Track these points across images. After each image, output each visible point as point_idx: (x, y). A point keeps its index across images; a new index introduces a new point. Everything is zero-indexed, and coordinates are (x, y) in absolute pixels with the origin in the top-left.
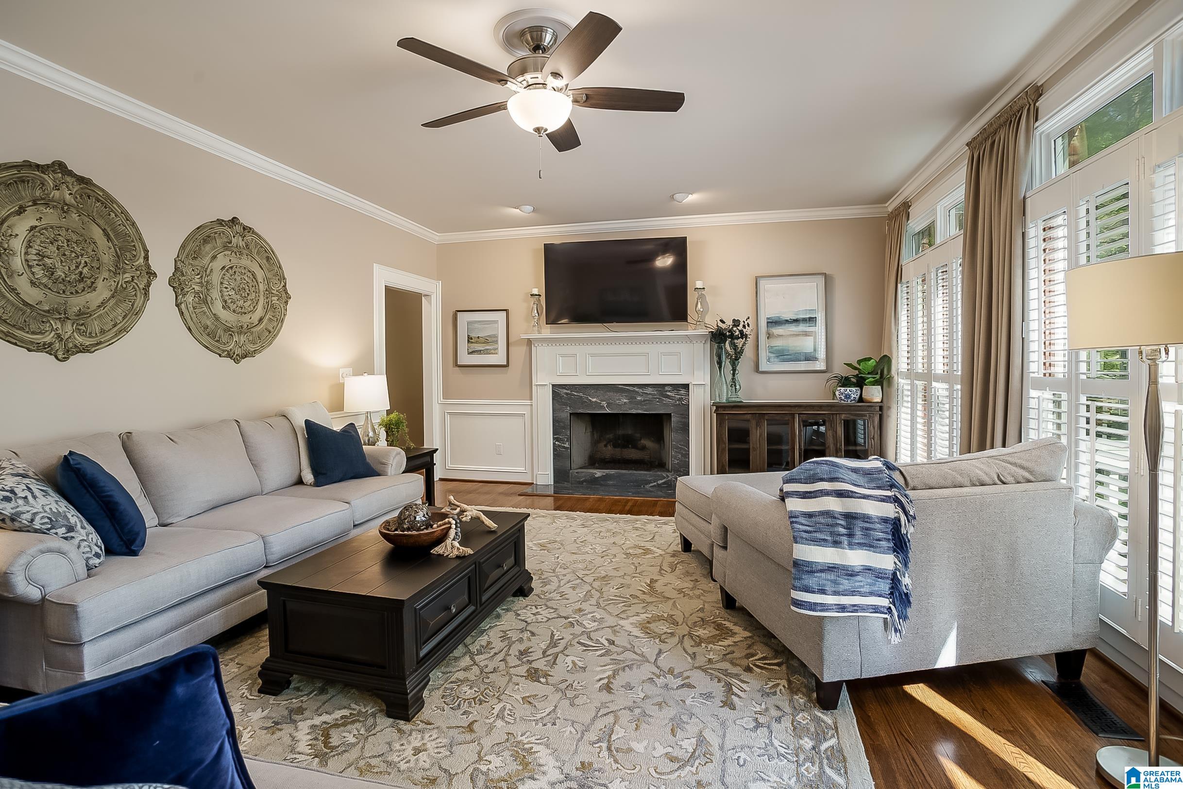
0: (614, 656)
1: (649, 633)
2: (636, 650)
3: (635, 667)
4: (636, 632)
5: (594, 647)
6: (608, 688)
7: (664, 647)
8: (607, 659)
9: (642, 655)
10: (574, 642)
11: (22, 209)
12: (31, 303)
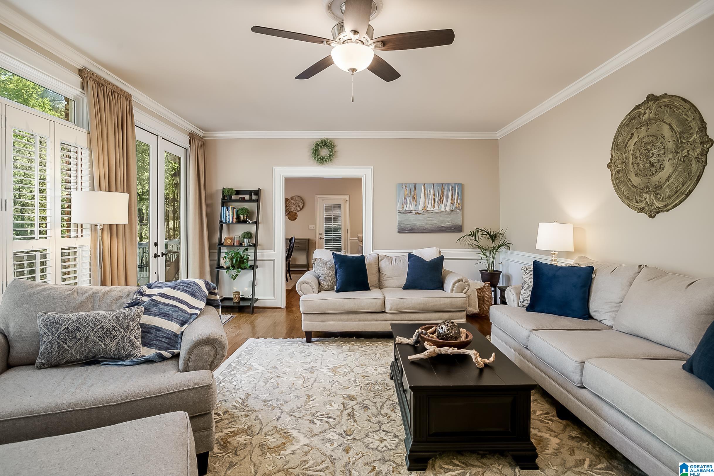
0: (309, 412)
1: (285, 433)
2: (294, 418)
3: (295, 408)
4: (294, 433)
5: (323, 417)
6: (309, 396)
7: (274, 423)
8: (313, 410)
9: (290, 416)
10: (338, 419)
11: (632, 135)
12: (636, 186)
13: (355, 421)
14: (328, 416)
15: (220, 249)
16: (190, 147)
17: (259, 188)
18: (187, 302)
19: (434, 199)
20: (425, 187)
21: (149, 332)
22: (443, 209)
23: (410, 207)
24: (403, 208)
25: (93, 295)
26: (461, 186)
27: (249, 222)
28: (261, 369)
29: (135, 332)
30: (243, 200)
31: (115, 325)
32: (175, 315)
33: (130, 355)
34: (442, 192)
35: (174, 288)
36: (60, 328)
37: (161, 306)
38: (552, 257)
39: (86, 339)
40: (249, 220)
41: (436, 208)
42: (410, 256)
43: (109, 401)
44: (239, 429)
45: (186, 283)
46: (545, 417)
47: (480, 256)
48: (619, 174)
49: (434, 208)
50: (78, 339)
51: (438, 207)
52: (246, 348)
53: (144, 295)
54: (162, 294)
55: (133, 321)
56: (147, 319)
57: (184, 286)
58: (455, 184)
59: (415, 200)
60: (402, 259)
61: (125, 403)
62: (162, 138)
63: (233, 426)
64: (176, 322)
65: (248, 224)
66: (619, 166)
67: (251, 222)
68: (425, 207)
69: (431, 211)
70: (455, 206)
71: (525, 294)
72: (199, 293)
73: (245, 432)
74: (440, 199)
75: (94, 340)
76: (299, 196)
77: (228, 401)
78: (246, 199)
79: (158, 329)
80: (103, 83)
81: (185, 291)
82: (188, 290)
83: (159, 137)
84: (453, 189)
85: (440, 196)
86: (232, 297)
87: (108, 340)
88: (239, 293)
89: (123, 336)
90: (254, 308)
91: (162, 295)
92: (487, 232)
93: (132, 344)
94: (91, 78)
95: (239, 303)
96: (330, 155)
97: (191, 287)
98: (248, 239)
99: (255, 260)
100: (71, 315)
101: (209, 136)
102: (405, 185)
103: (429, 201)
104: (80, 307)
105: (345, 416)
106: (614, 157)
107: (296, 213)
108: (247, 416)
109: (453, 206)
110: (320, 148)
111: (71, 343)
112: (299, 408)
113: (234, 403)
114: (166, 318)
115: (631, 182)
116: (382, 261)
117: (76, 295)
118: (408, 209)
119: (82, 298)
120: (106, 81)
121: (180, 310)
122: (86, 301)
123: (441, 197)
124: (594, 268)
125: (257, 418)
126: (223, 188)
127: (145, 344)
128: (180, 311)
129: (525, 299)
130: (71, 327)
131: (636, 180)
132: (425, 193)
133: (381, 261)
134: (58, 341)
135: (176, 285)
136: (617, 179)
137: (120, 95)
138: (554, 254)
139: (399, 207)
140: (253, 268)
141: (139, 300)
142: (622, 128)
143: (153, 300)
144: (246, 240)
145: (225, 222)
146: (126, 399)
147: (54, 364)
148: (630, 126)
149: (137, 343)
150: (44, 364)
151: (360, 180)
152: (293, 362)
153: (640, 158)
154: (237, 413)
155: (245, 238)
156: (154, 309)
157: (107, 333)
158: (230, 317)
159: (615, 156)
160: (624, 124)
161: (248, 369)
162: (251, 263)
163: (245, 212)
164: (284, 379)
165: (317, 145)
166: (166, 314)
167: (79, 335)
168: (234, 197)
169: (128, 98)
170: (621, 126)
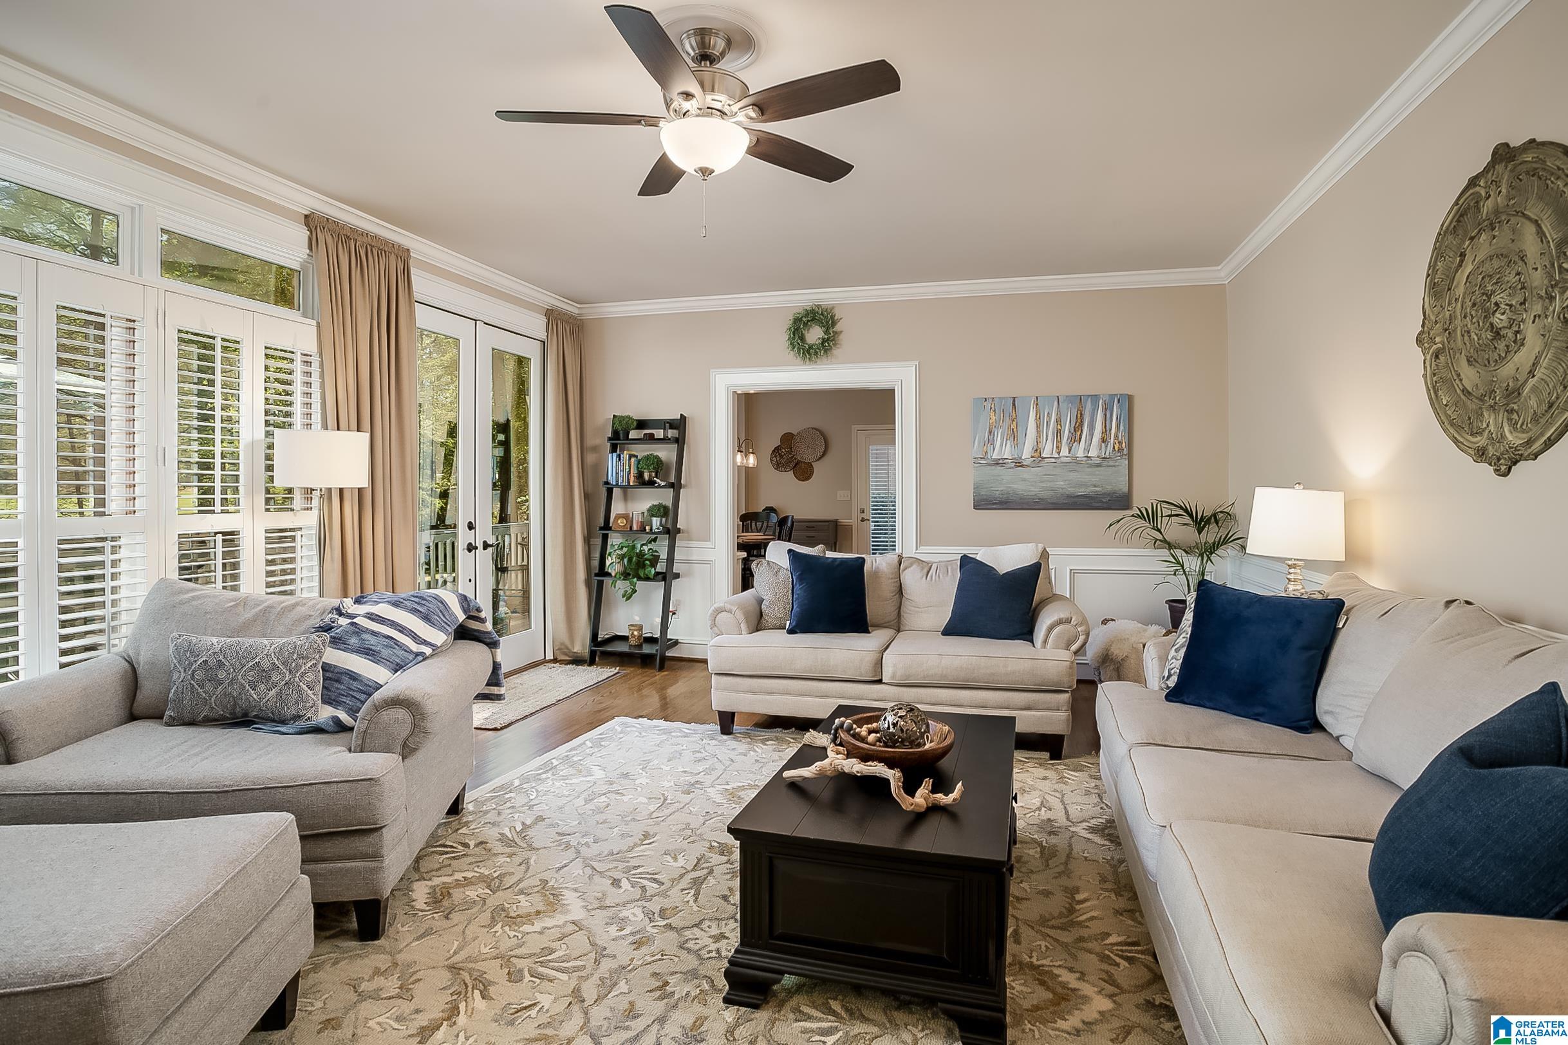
0: (625, 865)
1: (554, 895)
2: (589, 872)
3: (605, 854)
4: (570, 898)
5: (644, 878)
6: (646, 836)
7: (550, 875)
8: (636, 862)
9: (587, 866)
10: (667, 885)
11: (1463, 255)
12: (1470, 390)
13: (696, 895)
14: (654, 876)
15: (605, 538)
16: (547, 336)
17: (681, 415)
18: (413, 632)
19: (1059, 433)
20: (1037, 404)
21: (338, 681)
22: (1080, 453)
23: (1003, 450)
24: (986, 453)
25: (267, 610)
26: (1128, 402)
27: (659, 485)
28: (599, 774)
29: (310, 677)
30: (651, 438)
31: (277, 663)
32: (385, 653)
33: (297, 717)
34: (1079, 415)
35: (396, 604)
36: (196, 661)
37: (365, 636)
38: (1290, 573)
39: (231, 684)
40: (658, 481)
41: (1065, 451)
42: (966, 561)
43: (212, 784)
44: (482, 876)
45: (420, 597)
46: (1122, 951)
47: (1163, 567)
48: (1438, 361)
49: (1059, 453)
50: (220, 683)
51: (1070, 451)
52: (600, 734)
53: (343, 614)
54: (372, 614)
55: (308, 658)
56: (336, 657)
57: (416, 602)
58: (1112, 396)
59: (1014, 436)
60: (952, 568)
61: (233, 791)
62: (485, 323)
63: (476, 869)
64: (385, 666)
65: (656, 487)
66: (1438, 339)
67: (663, 484)
68: (1036, 450)
69: (1053, 460)
70: (1110, 448)
71: (1174, 661)
72: (439, 617)
73: (487, 881)
74: (1075, 431)
75: (242, 685)
76: (817, 430)
77: (499, 826)
78: (656, 437)
79: (354, 676)
80: (349, 234)
81: (414, 611)
82: (420, 609)
83: (478, 322)
84: (1106, 409)
85: (1073, 426)
86: (627, 634)
87: (263, 687)
88: (640, 628)
89: (287, 683)
90: (664, 659)
91: (371, 617)
92: (1186, 510)
93: (301, 698)
94: (324, 228)
95: (640, 646)
96: (824, 341)
97: (428, 604)
98: (659, 519)
99: (670, 560)
100: (215, 640)
101: (590, 312)
102: (991, 400)
103: (1047, 436)
104: (243, 629)
105: (685, 882)
106: (1429, 316)
107: (810, 465)
108: (510, 856)
109: (1106, 447)
110: (802, 326)
111: (209, 687)
112: (613, 854)
113: (506, 831)
114: (370, 658)
115: (1461, 380)
116: (906, 571)
117: (241, 609)
118: (998, 455)
119: (248, 615)
120: (354, 230)
121: (397, 645)
122: (254, 619)
123: (1078, 428)
124: (1344, 603)
125: (526, 861)
126: (614, 416)
127: (327, 701)
128: (396, 647)
129: (1172, 672)
130: (212, 662)
131: (1470, 376)
132: (1038, 418)
133: (904, 570)
134: (192, 682)
135: (402, 600)
136: (1434, 375)
137: (385, 252)
138: (1294, 566)
139: (976, 450)
140: (667, 577)
141: (333, 622)
142: (1442, 239)
143: (352, 624)
144: (656, 522)
145: (614, 483)
146: (237, 786)
147: (186, 720)
148: (1460, 232)
149: (313, 696)
150: (174, 719)
151: (890, 393)
152: (668, 768)
153: (1472, 316)
154: (499, 848)
155: (653, 516)
156: (353, 641)
157: (264, 675)
158: (612, 674)
159: (1431, 314)
160: (1447, 229)
161: (575, 772)
162: (661, 567)
163: (653, 464)
164: (625, 799)
165: (797, 320)
166: (371, 650)
167: (221, 675)
168: (633, 434)
169: (403, 256)
170: (1440, 234)
